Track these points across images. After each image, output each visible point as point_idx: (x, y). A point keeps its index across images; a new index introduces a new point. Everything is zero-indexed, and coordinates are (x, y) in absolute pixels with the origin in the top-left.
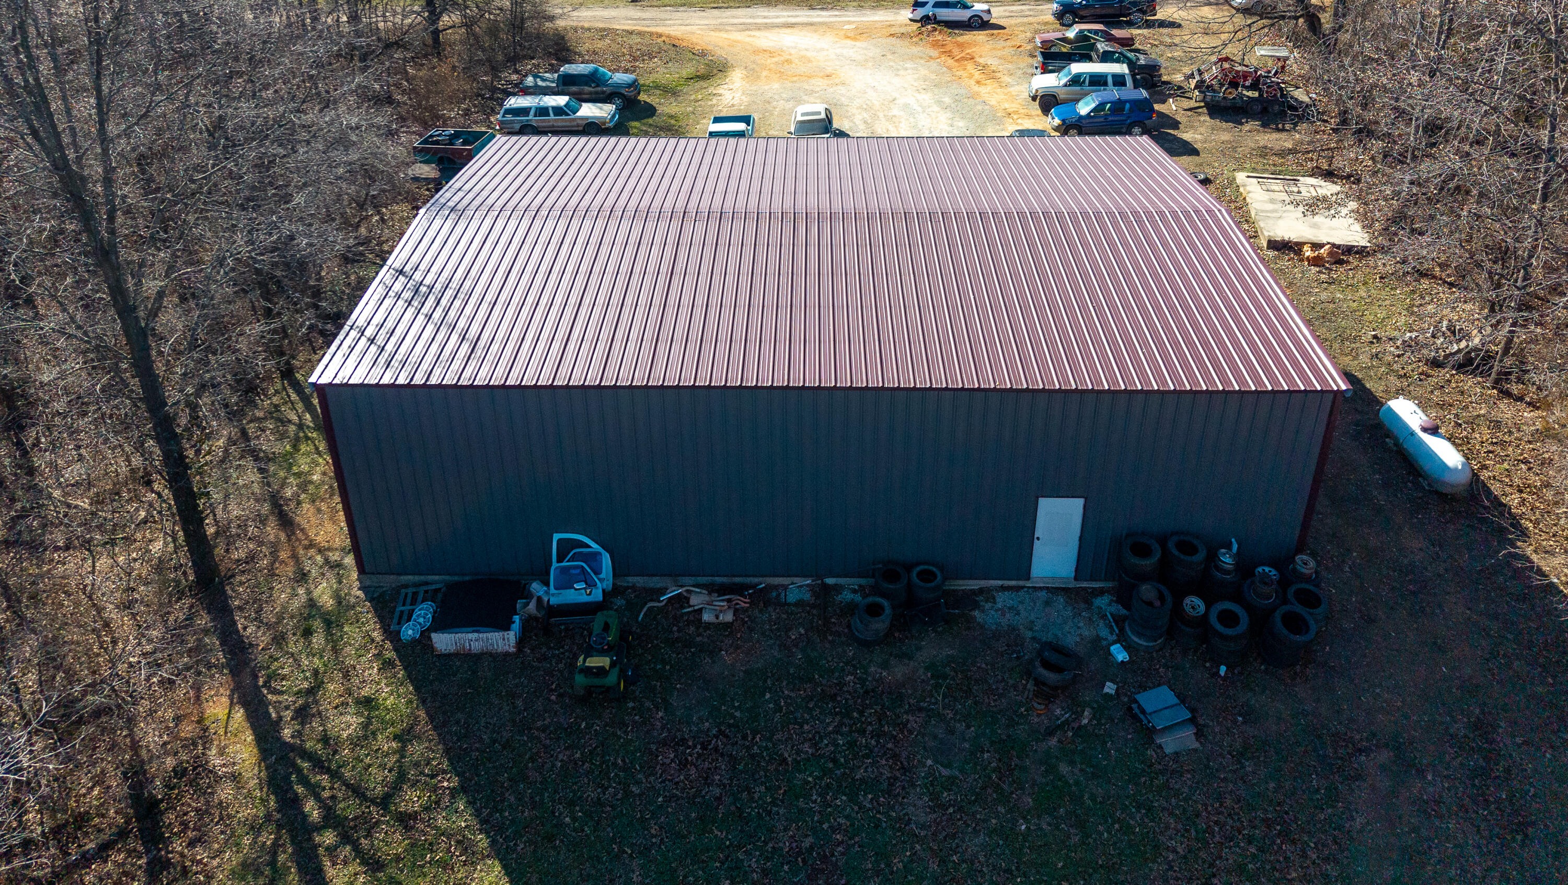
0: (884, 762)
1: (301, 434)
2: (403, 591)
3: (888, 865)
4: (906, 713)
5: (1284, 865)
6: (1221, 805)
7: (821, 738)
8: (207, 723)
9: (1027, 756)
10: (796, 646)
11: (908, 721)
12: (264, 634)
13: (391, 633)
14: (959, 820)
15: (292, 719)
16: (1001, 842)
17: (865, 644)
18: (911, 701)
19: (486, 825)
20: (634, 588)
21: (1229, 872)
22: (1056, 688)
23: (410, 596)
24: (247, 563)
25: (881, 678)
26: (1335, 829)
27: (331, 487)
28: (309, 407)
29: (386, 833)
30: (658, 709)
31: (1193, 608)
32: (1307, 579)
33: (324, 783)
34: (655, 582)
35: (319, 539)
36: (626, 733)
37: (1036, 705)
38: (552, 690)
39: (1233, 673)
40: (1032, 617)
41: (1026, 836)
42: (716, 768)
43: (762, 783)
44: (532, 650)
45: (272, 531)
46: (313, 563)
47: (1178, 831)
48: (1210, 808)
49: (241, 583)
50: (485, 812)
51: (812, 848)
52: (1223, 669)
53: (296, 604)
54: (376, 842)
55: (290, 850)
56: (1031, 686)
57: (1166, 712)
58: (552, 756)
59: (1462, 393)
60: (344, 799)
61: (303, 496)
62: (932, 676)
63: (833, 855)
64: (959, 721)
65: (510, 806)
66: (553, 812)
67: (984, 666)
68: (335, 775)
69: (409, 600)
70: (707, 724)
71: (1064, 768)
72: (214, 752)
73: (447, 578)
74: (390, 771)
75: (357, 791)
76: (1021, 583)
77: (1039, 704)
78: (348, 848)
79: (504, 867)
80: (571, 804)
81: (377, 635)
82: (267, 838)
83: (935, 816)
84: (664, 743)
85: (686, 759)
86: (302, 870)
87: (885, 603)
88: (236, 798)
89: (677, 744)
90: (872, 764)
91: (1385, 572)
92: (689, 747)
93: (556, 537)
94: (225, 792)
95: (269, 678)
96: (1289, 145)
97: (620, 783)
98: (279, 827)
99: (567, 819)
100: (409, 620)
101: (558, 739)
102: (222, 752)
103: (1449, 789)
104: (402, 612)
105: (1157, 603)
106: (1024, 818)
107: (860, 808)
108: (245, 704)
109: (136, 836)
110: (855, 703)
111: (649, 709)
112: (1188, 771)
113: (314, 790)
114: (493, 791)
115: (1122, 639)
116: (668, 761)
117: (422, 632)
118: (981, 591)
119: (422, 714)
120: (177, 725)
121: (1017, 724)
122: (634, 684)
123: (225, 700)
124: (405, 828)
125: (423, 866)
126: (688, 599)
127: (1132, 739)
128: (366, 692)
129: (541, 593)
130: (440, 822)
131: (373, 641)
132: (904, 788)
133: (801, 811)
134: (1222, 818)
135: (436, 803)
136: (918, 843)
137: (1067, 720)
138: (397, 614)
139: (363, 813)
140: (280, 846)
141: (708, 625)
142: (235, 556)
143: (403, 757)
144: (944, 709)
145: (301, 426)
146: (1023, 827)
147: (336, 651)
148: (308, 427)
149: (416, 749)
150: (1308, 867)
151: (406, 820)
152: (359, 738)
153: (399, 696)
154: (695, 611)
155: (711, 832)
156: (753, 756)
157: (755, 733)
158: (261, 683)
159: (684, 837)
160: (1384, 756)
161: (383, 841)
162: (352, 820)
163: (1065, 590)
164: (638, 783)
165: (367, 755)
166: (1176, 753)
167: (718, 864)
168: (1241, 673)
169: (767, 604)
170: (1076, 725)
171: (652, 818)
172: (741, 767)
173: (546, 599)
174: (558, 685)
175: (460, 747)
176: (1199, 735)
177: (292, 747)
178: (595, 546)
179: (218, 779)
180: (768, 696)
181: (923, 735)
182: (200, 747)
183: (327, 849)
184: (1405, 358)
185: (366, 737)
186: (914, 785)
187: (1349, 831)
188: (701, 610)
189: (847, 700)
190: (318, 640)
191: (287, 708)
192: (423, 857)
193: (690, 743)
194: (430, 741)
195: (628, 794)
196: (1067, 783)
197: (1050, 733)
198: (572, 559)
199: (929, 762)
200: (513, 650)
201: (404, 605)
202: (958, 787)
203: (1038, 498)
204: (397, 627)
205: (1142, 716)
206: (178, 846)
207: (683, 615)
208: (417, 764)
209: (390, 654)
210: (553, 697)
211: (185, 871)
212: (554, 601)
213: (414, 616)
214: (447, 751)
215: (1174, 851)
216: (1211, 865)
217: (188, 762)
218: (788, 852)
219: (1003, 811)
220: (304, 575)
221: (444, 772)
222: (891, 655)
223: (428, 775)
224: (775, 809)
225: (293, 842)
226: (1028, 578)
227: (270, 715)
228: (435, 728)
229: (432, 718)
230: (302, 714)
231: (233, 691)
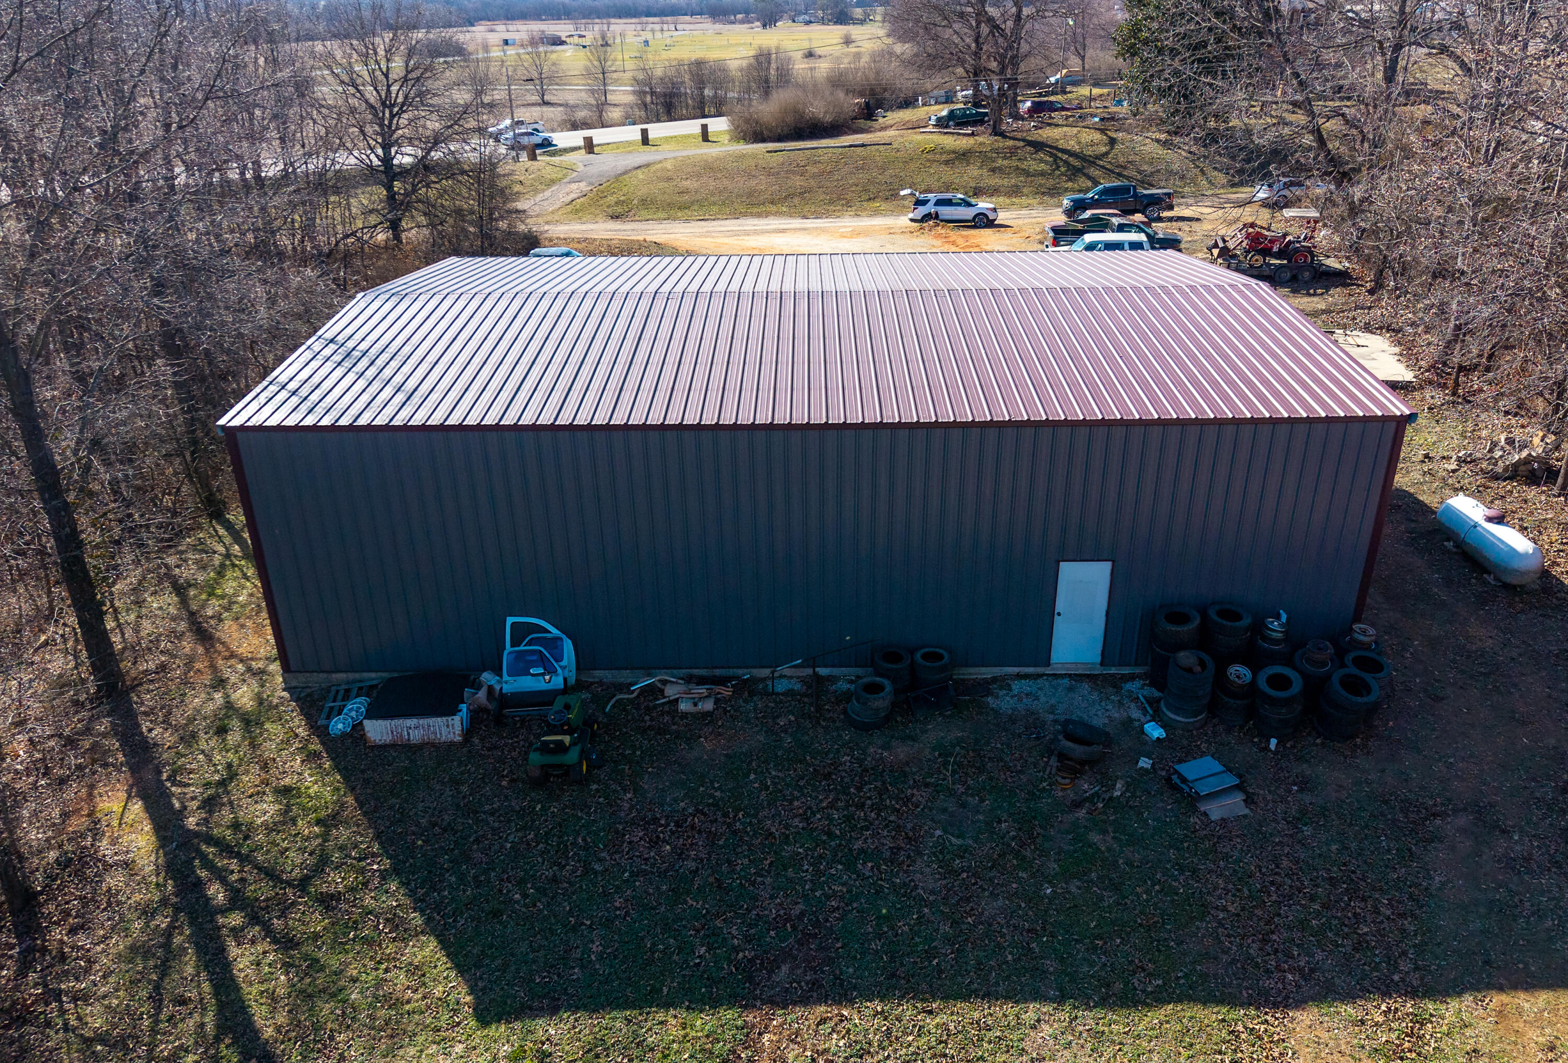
0: (885, 833)
1: (228, 563)
2: (333, 688)
3: (892, 928)
4: (912, 788)
5: (1354, 921)
6: (1277, 867)
7: (814, 814)
8: (99, 815)
9: (1052, 826)
10: (786, 732)
11: (913, 795)
12: (172, 735)
13: (318, 728)
14: (974, 884)
15: (198, 808)
16: (1023, 905)
17: (865, 728)
18: (917, 778)
19: (420, 904)
20: (601, 683)
21: (1290, 928)
22: (1083, 763)
23: (341, 693)
24: (157, 673)
25: (882, 758)
26: (1410, 887)
27: (259, 606)
28: (238, 539)
29: (303, 913)
30: (625, 791)
31: (1238, 677)
32: (1365, 646)
33: (232, 867)
34: (624, 676)
35: (240, 650)
36: (589, 815)
37: (1059, 779)
38: (503, 776)
39: (1284, 747)
40: (1053, 701)
41: (1051, 899)
42: (692, 844)
43: (745, 857)
44: (482, 739)
45: (187, 645)
46: (233, 672)
47: (1229, 891)
48: (1264, 870)
49: (149, 691)
50: (421, 892)
51: (802, 914)
52: (1273, 742)
53: (210, 707)
54: (291, 922)
55: (188, 932)
56: (1053, 761)
57: (1211, 779)
58: (501, 838)
59: (1526, 501)
60: (255, 882)
61: (225, 615)
62: (940, 755)
63: (827, 920)
64: (972, 795)
65: (450, 886)
66: (500, 891)
67: (999, 746)
68: (244, 859)
69: (340, 697)
70: (682, 804)
71: (1095, 837)
72: (105, 842)
73: (385, 675)
74: (310, 854)
75: (271, 874)
76: (1040, 670)
77: (1064, 778)
78: (257, 928)
79: (440, 942)
80: (521, 883)
81: (302, 732)
82: (162, 921)
83: (944, 882)
84: (633, 823)
85: (658, 837)
86: (201, 950)
87: (886, 682)
88: (127, 885)
89: (648, 823)
90: (872, 836)
91: (1452, 656)
92: (662, 825)
93: (510, 620)
94: (115, 880)
95: (174, 773)
96: (1322, 306)
97: (579, 861)
98: (177, 909)
99: (517, 896)
100: (340, 714)
101: (509, 821)
102: (114, 842)
103: (1539, 847)
104: (332, 708)
105: (1198, 669)
106: (1050, 882)
107: (858, 876)
108: (144, 796)
109: (9, 930)
110: (852, 780)
111: (615, 791)
112: (1238, 836)
113: (221, 876)
114: (430, 872)
115: (1157, 717)
116: (636, 839)
117: (354, 726)
118: (994, 680)
119: (350, 800)
120: (64, 822)
121: (1039, 798)
122: (599, 768)
123: (123, 795)
124: (327, 908)
125: (346, 943)
126: (662, 691)
127: (1172, 810)
128: (287, 781)
129: (493, 682)
130: (368, 901)
131: (297, 735)
132: (909, 857)
133: (790, 880)
134: (1278, 879)
135: (363, 884)
136: (926, 906)
137: (1097, 792)
138: (326, 710)
139: (277, 894)
140: (175, 927)
141: (685, 715)
142: (143, 667)
143: (325, 841)
144: (954, 784)
145: (228, 556)
146: (1049, 891)
147: (253, 746)
148: (236, 556)
149: (343, 834)
150: (1382, 922)
151: (327, 902)
152: (275, 824)
153: (324, 785)
154: (670, 702)
155: (686, 902)
156: (735, 833)
157: (737, 810)
158: (165, 776)
159: (654, 908)
160: (1462, 820)
161: (299, 920)
162: (264, 901)
163: (1090, 677)
164: (600, 860)
165: (284, 840)
166: (1223, 819)
167: (692, 932)
168: (1293, 747)
169: (752, 694)
170: (1107, 796)
171: (616, 892)
172: (721, 843)
173: (497, 687)
174: (511, 771)
175: (394, 831)
176: (1249, 801)
177: (197, 834)
178: (555, 631)
179: (108, 867)
180: (752, 776)
181: (931, 809)
182: (90, 839)
183: (233, 929)
184: (1460, 473)
185: (284, 823)
186: (920, 854)
187: (1427, 889)
188: (677, 700)
189: (842, 778)
190: (233, 737)
191: (193, 799)
192: (346, 934)
193: (663, 822)
194: (358, 826)
195: (587, 870)
196: (1098, 849)
197: (1077, 805)
198: (528, 644)
199: (938, 833)
200: (458, 739)
201: (334, 701)
202: (971, 854)
203: (1058, 562)
204: (324, 722)
205: (1183, 786)
206: (58, 934)
207: (655, 707)
208: (341, 848)
209: (315, 746)
210: (504, 783)
211: (63, 958)
212: (507, 689)
213: (345, 711)
214: (378, 836)
215: (1225, 909)
216: (1268, 923)
217: (74, 853)
218: (774, 919)
219: (1024, 875)
220: (222, 681)
221: (374, 855)
222: (892, 737)
223: (355, 858)
224: (759, 879)
225: (191, 924)
226: (1048, 664)
227: (173, 805)
228: (365, 814)
229: (361, 804)
230: (210, 804)
231: (131, 787)
